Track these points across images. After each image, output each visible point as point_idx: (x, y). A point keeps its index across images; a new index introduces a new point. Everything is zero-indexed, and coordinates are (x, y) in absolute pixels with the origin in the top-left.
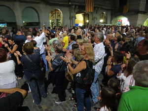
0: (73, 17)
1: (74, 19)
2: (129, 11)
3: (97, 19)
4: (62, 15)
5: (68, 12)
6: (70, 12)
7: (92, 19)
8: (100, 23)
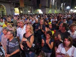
0: (13, 10)
1: (13, 11)
2: (42, 7)
3: (27, 11)
4: (5, 8)
5: (9, 7)
6: (11, 7)
7: (24, 11)
8: (29, 13)
